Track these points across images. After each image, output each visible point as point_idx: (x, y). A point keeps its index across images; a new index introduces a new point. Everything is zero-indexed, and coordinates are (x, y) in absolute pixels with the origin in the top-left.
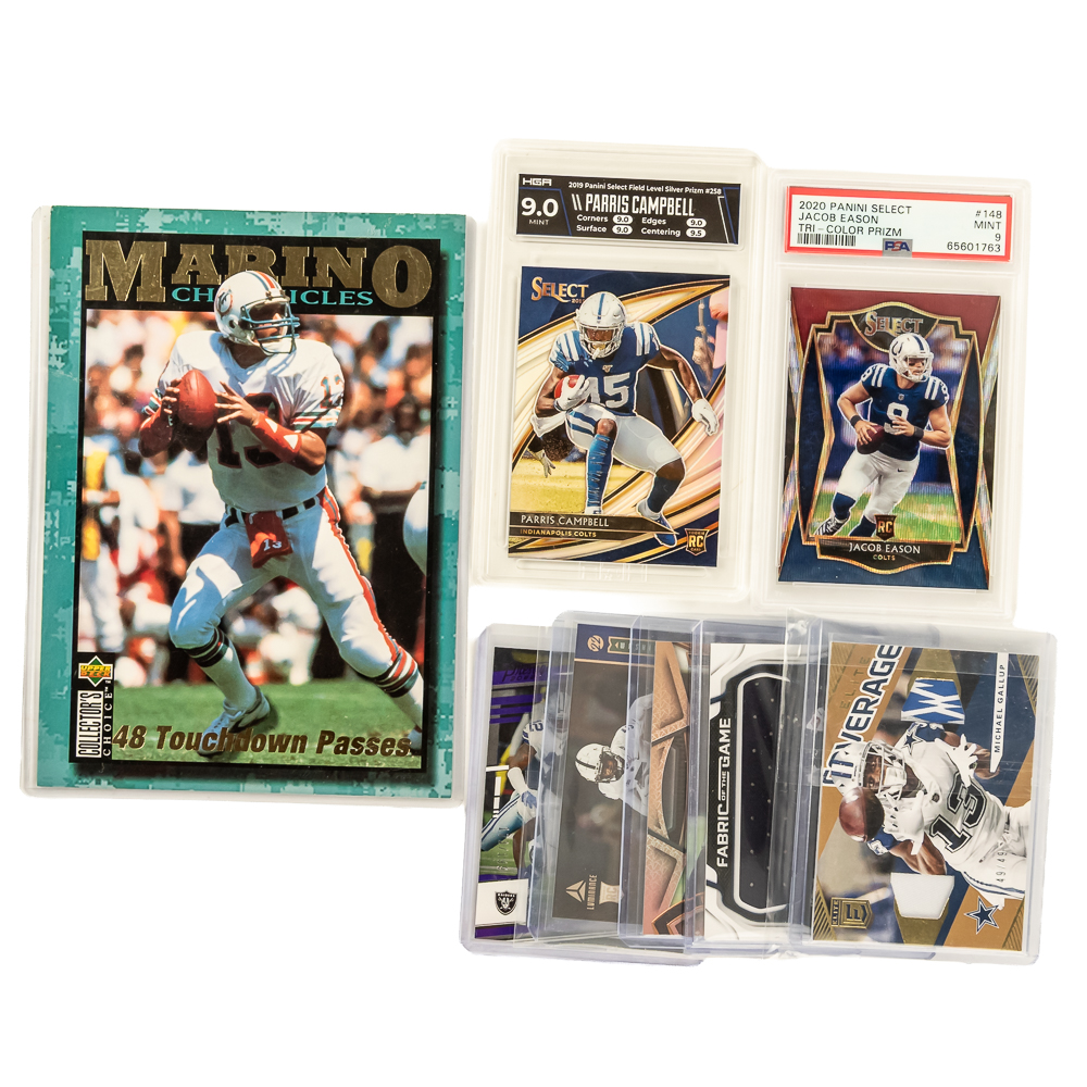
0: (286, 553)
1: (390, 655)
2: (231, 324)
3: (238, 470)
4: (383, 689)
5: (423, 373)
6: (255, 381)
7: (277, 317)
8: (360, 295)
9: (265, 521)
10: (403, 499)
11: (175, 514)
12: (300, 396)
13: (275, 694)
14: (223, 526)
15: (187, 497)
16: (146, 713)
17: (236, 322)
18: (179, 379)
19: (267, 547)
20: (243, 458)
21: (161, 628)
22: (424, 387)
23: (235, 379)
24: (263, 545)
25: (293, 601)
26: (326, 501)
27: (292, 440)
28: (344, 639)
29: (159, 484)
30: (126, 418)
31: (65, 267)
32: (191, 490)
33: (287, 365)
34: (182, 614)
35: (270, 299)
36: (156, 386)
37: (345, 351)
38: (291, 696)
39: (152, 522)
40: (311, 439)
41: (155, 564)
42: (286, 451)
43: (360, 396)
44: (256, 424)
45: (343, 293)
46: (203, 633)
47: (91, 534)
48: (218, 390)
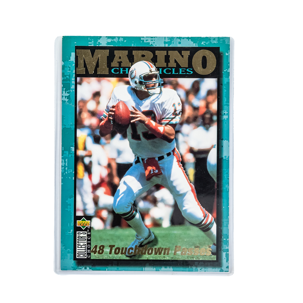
0: (160, 174)
1: (203, 215)
2: (136, 83)
3: (140, 141)
4: (200, 228)
5: (214, 101)
6: (146, 105)
7: (154, 79)
8: (187, 70)
9: (151, 162)
10: (206, 152)
11: (114, 159)
12: (164, 111)
13: (157, 231)
14: (134, 164)
15: (119, 153)
16: (104, 240)
17: (138, 82)
18: (115, 105)
19: (152, 172)
20: (141, 136)
21: (110, 206)
22: (214, 107)
23: (138, 105)
24: (150, 171)
25: (163, 194)
26: (175, 153)
27: (161, 129)
28: (184, 209)
29: (107, 147)
30: (94, 121)
31: (68, 61)
32: (121, 150)
33: (159, 99)
34: (118, 200)
35: (151, 72)
36: (106, 108)
37: (182, 93)
38: (163, 232)
39: (105, 163)
40: (169, 129)
41: (107, 180)
42: (159, 133)
43: (189, 111)
44: (146, 122)
45: (181, 69)
46: (127, 207)
47: (80, 168)
48: (131, 109)
